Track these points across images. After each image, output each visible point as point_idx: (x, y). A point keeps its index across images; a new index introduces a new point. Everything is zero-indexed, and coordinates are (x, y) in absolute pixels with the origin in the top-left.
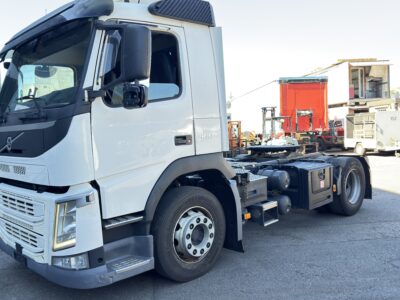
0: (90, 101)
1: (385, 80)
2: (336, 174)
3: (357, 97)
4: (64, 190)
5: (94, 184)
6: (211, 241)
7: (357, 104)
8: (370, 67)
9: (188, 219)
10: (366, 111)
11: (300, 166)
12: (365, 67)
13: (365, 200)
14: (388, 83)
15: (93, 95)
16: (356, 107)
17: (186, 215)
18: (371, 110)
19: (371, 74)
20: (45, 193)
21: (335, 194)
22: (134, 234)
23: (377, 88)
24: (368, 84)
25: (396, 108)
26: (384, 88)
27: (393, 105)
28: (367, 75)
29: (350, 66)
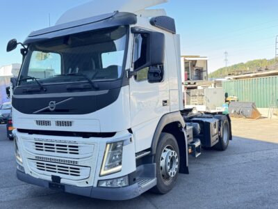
0: (129, 78)
1: (205, 69)
2: (220, 125)
3: (189, 79)
4: (112, 134)
5: (130, 130)
6: (177, 166)
7: (189, 84)
8: (196, 61)
9: (166, 153)
10: (196, 88)
11: (204, 120)
12: (192, 61)
13: (230, 141)
14: (207, 71)
15: (130, 74)
16: (189, 86)
17: (165, 151)
18: (199, 88)
19: (197, 65)
20: (91, 138)
21: (219, 136)
22: (143, 163)
23: (200, 74)
24: (194, 72)
25: (215, 86)
26: (204, 74)
27: (213, 85)
28: (194, 66)
29: (185, 60)
